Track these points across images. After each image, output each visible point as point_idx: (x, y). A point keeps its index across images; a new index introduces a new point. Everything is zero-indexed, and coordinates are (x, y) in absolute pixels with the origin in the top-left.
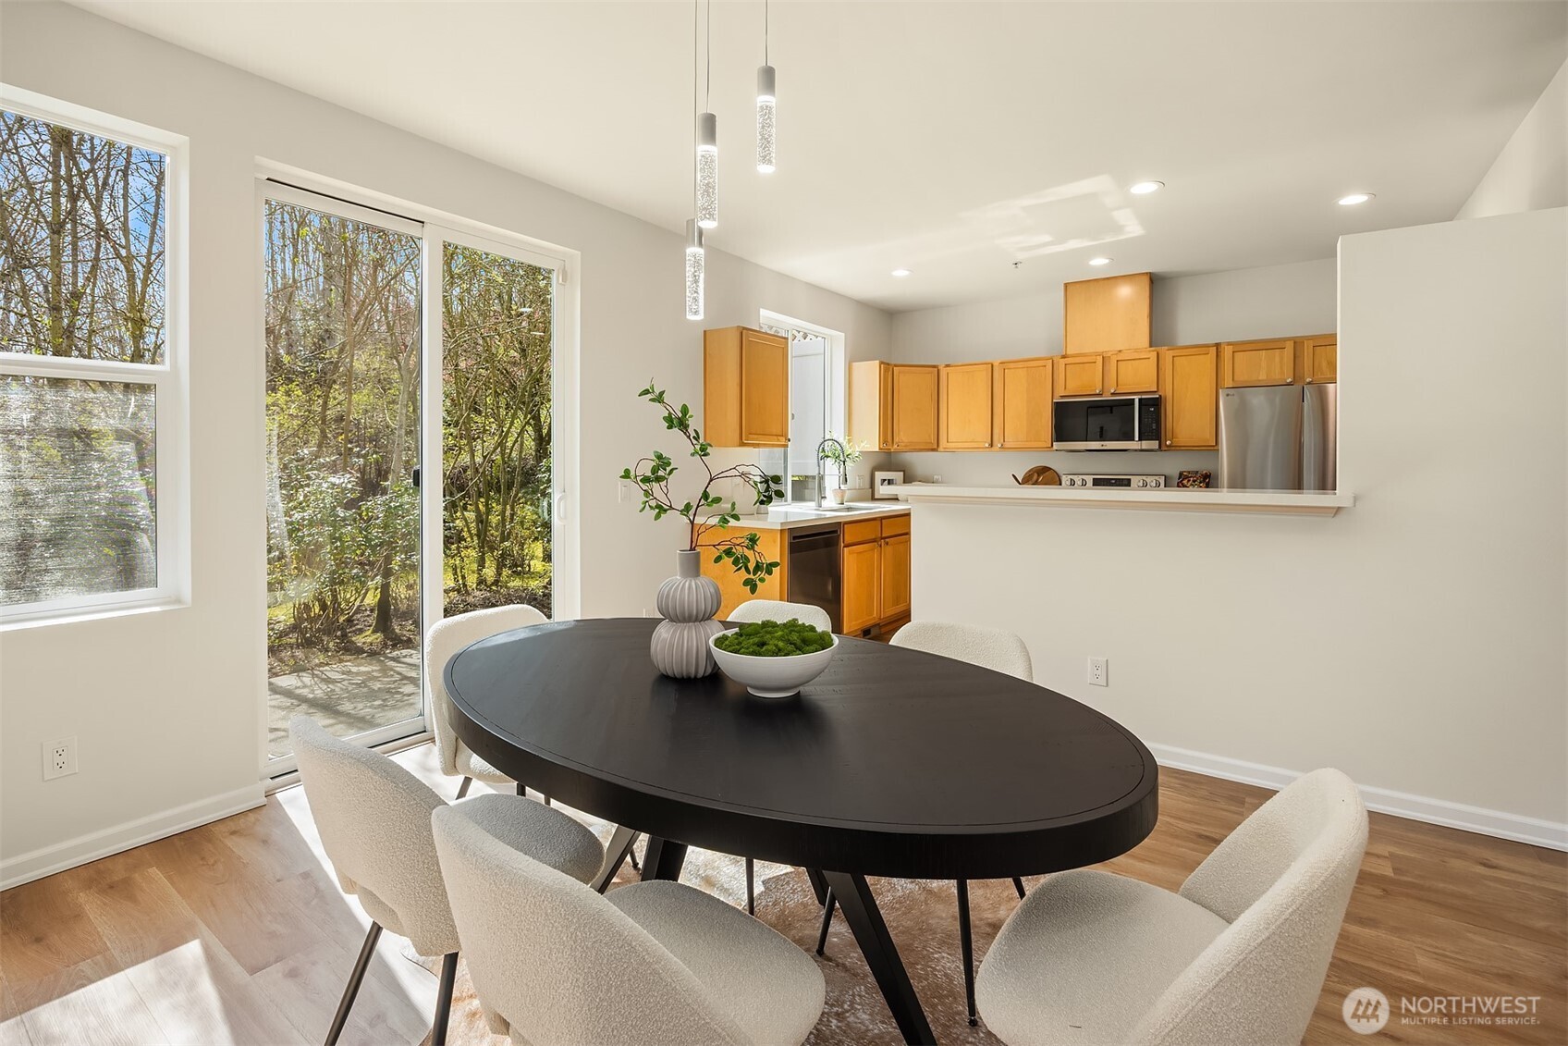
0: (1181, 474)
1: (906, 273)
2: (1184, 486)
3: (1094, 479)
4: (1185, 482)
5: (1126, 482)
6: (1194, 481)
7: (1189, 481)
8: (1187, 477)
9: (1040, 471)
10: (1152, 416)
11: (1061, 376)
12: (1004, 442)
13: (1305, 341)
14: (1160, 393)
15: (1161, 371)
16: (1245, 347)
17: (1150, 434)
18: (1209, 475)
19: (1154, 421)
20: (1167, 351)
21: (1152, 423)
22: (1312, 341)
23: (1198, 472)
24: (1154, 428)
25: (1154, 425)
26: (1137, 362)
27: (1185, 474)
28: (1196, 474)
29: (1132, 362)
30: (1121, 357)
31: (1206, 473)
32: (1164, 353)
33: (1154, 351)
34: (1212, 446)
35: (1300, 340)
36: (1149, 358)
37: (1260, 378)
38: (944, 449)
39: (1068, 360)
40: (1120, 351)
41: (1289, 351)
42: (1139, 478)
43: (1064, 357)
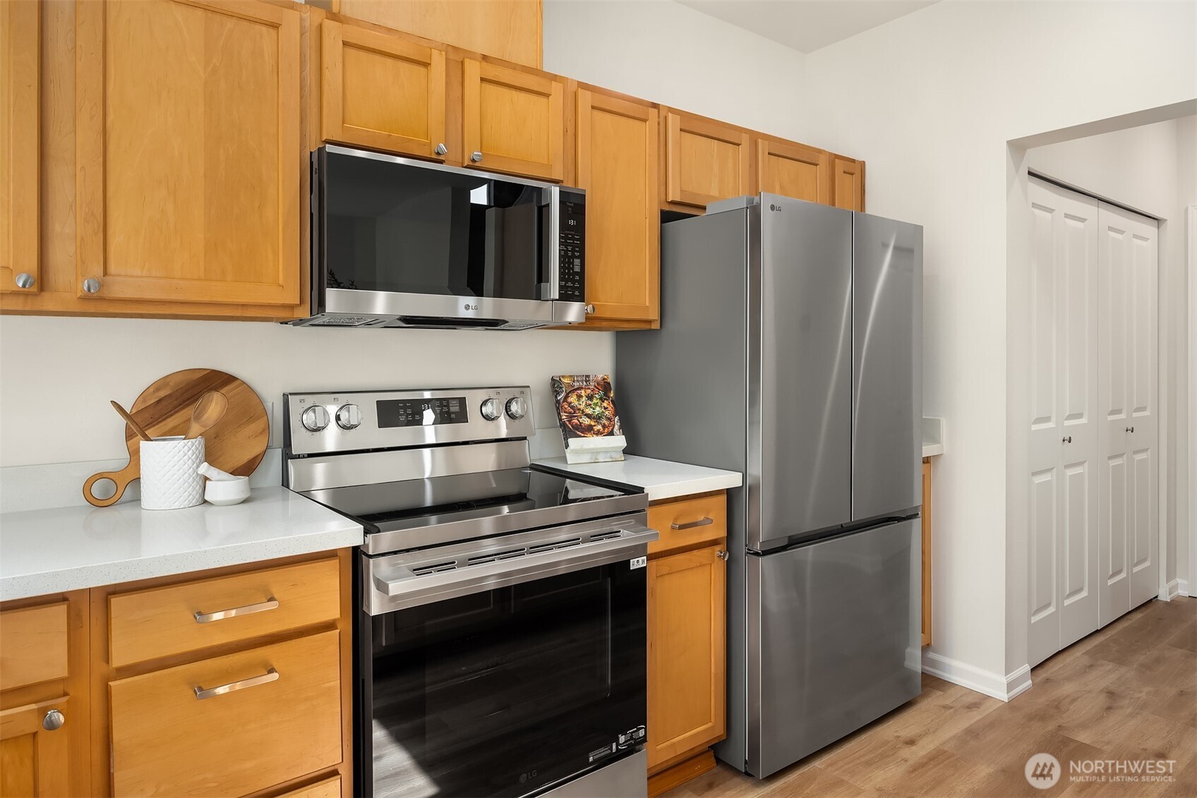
0: (555, 384)
3: (380, 404)
5: (455, 407)
6: (590, 398)
7: (579, 397)
8: (572, 390)
9: (216, 389)
10: (573, 239)
11: (333, 77)
12: (105, 273)
13: (760, 140)
14: (569, 184)
15: (572, 135)
16: (696, 126)
17: (570, 284)
18: (609, 384)
19: (577, 254)
20: (579, 89)
21: (574, 257)
22: (767, 142)
23: (588, 376)
24: (577, 269)
25: (577, 261)
26: (523, 95)
27: (566, 381)
28: (586, 382)
29: (514, 93)
30: (493, 72)
31: (604, 379)
32: (576, 94)
33: (556, 81)
34: (650, 322)
35: (755, 137)
36: (547, 95)
37: (713, 194)
39: (352, 34)
40: (485, 57)
41: (743, 152)
42: (483, 395)
43: (336, 17)
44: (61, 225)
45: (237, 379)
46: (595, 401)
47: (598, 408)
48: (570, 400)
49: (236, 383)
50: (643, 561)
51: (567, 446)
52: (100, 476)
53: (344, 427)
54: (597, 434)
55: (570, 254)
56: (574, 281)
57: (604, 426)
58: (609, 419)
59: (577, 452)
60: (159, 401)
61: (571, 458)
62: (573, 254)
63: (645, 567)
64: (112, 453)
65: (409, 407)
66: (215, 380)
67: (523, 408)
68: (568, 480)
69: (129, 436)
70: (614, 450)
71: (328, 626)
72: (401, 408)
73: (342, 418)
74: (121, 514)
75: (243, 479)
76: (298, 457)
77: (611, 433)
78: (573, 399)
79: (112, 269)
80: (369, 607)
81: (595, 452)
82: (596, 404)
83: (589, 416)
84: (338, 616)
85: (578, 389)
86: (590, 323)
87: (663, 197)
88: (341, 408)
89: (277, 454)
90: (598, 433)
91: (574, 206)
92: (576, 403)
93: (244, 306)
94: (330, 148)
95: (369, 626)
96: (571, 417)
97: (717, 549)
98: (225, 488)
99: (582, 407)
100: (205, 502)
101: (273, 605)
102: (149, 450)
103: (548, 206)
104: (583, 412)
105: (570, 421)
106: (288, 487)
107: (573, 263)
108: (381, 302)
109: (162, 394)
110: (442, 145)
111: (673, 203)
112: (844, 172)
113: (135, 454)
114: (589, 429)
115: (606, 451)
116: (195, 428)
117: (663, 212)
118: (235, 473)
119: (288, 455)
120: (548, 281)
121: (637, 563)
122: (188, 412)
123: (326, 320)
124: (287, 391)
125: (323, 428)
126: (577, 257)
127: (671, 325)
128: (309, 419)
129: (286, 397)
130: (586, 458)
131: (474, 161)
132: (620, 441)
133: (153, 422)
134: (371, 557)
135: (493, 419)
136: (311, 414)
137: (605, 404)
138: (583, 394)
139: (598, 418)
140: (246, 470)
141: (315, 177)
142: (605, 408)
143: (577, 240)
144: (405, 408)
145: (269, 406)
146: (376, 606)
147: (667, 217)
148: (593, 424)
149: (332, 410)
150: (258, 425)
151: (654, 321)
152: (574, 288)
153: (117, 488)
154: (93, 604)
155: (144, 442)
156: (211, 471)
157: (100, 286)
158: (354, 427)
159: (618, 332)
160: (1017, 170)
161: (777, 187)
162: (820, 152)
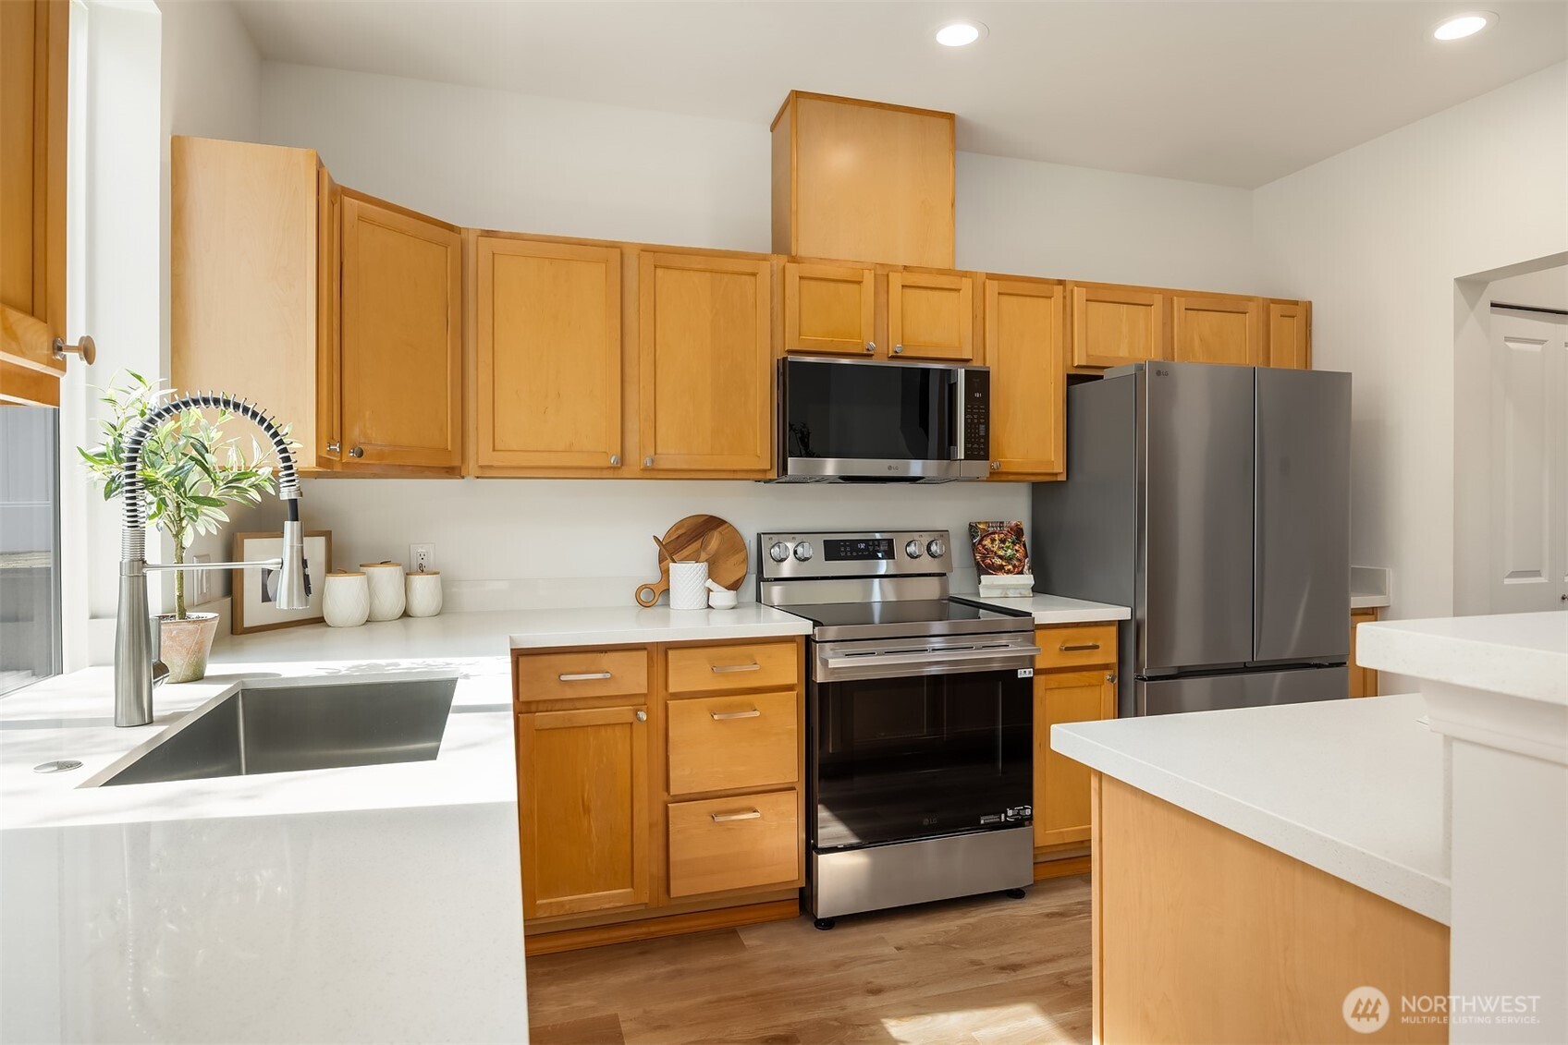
0: (973, 529)
3: (826, 543)
5: (884, 547)
6: (1003, 541)
7: (993, 540)
8: (987, 535)
9: (714, 528)
10: (979, 409)
11: (792, 304)
12: (655, 454)
13: (1175, 298)
14: (977, 364)
15: (979, 320)
16: (1101, 294)
17: (976, 446)
18: (1022, 529)
19: (982, 421)
20: (987, 281)
21: (979, 423)
22: (1183, 299)
23: (1002, 523)
24: (982, 433)
25: (982, 427)
26: (937, 293)
27: (981, 526)
28: (1000, 527)
29: (930, 292)
30: (912, 279)
31: (1017, 525)
32: (984, 284)
33: (966, 277)
34: (1056, 474)
35: (1169, 296)
36: (958, 290)
37: (1121, 354)
38: (486, 472)
39: (808, 270)
40: (905, 268)
41: (1156, 312)
42: (908, 537)
43: (794, 259)
44: (632, 425)
45: (725, 522)
46: (1007, 544)
47: (1010, 551)
48: (984, 543)
49: (726, 525)
50: (1030, 672)
51: (980, 582)
52: (645, 586)
53: (799, 559)
54: (1007, 573)
55: (976, 421)
56: (979, 444)
57: (1014, 566)
58: (1019, 560)
59: (988, 587)
60: (678, 537)
61: (983, 593)
62: (979, 421)
63: (1032, 678)
64: (652, 575)
65: (848, 546)
66: (714, 523)
67: (941, 549)
68: (981, 610)
69: (661, 560)
70: (1023, 586)
71: (789, 688)
72: (843, 546)
73: (798, 552)
74: (658, 611)
75: (732, 593)
76: (768, 581)
77: (1021, 573)
78: (987, 542)
79: (659, 451)
80: (816, 677)
81: (1005, 588)
82: (1008, 547)
83: (1001, 557)
84: (796, 682)
85: (992, 534)
86: (996, 476)
87: (1070, 363)
88: (797, 546)
89: (753, 578)
90: (1009, 572)
91: (979, 381)
92: (990, 546)
93: (735, 471)
94: (791, 358)
95: (816, 690)
96: (984, 557)
97: (1107, 675)
98: (722, 597)
99: (995, 549)
100: (709, 607)
101: (756, 668)
102: (674, 568)
103: (956, 384)
104: (996, 553)
105: (983, 561)
106: (760, 602)
107: (978, 429)
108: (830, 466)
109: (680, 532)
110: (872, 343)
111: (1078, 367)
112: (1281, 316)
113: (665, 573)
114: (1000, 569)
115: (1016, 587)
116: (703, 556)
117: (1069, 377)
118: (729, 588)
119: (760, 578)
120: (956, 445)
121: (1023, 673)
122: (696, 545)
123: (787, 479)
124: (760, 532)
125: (785, 559)
126: (983, 423)
128: (775, 551)
129: (759, 536)
130: (997, 593)
131: (896, 352)
132: (1028, 579)
133: (676, 551)
134: (817, 642)
135: (916, 557)
136: (777, 548)
137: (1017, 548)
138: (997, 538)
139: (1009, 560)
140: (734, 586)
141: (781, 378)
142: (1017, 551)
143: (982, 409)
144: (845, 546)
145: (747, 542)
146: (820, 677)
147: (1073, 380)
148: (1004, 564)
149: (791, 546)
150: (740, 557)
151: (1060, 473)
152: (979, 449)
153: (656, 595)
154: (659, 653)
155: (672, 565)
156: (714, 586)
157: (653, 461)
158: (806, 559)
159: (1033, 483)
160: (1472, 306)
161: (1197, 341)
162: (1250, 299)
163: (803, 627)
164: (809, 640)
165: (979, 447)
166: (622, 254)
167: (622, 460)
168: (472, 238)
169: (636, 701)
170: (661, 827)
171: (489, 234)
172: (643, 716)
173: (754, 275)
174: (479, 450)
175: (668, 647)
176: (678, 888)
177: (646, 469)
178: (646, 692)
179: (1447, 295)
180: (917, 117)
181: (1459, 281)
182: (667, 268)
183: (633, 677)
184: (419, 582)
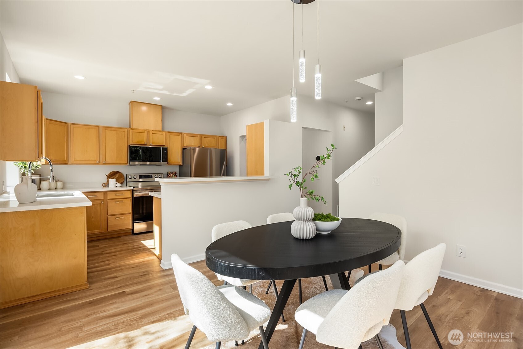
0: (168, 173)
1: (83, 78)
2: (170, 177)
3: (139, 175)
4: (170, 175)
5: (151, 176)
6: (173, 175)
7: (171, 175)
8: (170, 174)
9: (118, 173)
10: (165, 154)
11: (131, 136)
14: (165, 146)
15: (166, 139)
16: (188, 135)
20: (168, 133)
21: (165, 156)
22: (203, 136)
23: (173, 172)
29: (157, 135)
30: (153, 132)
31: (176, 172)
33: (164, 132)
34: (182, 164)
35: (201, 135)
36: (162, 134)
37: (192, 145)
38: (72, 163)
39: (134, 131)
40: (153, 130)
41: (199, 138)
42: (155, 175)
43: (132, 129)
44: (101, 156)
45: (120, 172)
52: (104, 183)
64: (105, 181)
66: (118, 172)
67: (161, 177)
69: (107, 179)
71: (129, 198)
74: (106, 187)
76: (128, 182)
79: (106, 160)
80: (134, 196)
84: (131, 197)
86: (170, 164)
87: (183, 146)
88: (134, 176)
89: (126, 182)
91: (165, 150)
94: (131, 145)
98: (119, 185)
100: (116, 186)
103: (161, 149)
106: (127, 186)
108: (137, 163)
109: (111, 174)
110: (146, 143)
111: (185, 147)
112: (221, 139)
113: (108, 181)
116: (115, 178)
117: (183, 148)
118: (120, 183)
120: (161, 159)
122: (114, 176)
123: (131, 165)
124: (126, 174)
127: (184, 164)
131: (151, 144)
133: (110, 177)
136: (130, 177)
140: (122, 183)
141: (129, 149)
144: (143, 176)
145: (124, 175)
149: (132, 176)
150: (123, 178)
153: (106, 185)
154: (106, 193)
155: (109, 179)
156: (117, 183)
157: (105, 162)
158: (135, 178)
159: (180, 166)
160: (243, 140)
161: (206, 143)
162: (216, 136)
163: (132, 188)
164: (133, 190)
165: (166, 159)
166: (99, 128)
167: (99, 162)
168: (69, 125)
169: (101, 200)
170: (106, 220)
171: (73, 124)
172: (103, 202)
173: (124, 131)
174: (71, 160)
175: (107, 192)
176: (109, 230)
177: (104, 163)
178: (103, 199)
179: (239, 138)
180: (155, 106)
181: (240, 136)
182: (107, 130)
183: (101, 196)
184: (58, 183)
